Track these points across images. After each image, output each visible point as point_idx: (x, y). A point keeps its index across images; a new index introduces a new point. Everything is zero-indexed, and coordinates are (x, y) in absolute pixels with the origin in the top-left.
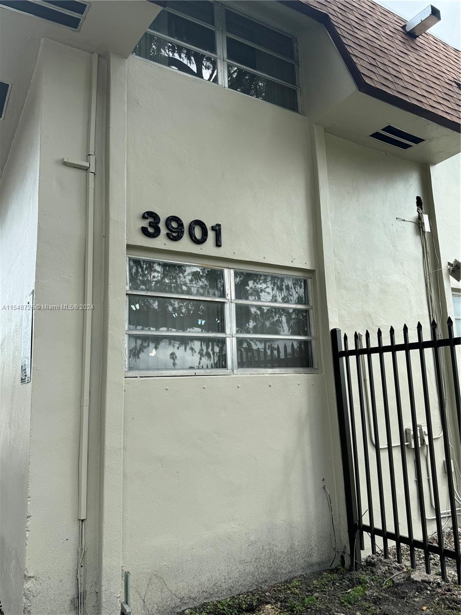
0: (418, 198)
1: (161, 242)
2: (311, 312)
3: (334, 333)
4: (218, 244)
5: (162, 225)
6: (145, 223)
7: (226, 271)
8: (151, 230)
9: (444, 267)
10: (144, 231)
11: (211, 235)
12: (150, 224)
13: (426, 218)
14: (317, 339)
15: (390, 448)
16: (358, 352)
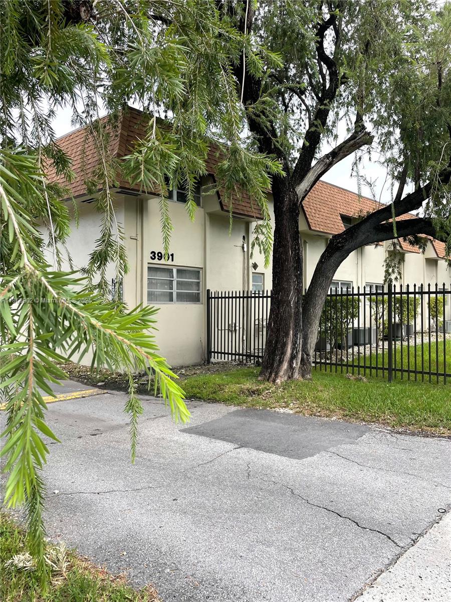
0: (244, 237)
1: (156, 261)
2: (201, 283)
3: (208, 291)
4: (173, 260)
5: (156, 255)
6: (152, 255)
7: (174, 269)
8: (153, 257)
9: (251, 264)
10: (151, 257)
11: (171, 257)
12: (153, 255)
13: (245, 246)
14: (202, 292)
15: (225, 330)
16: (215, 298)
